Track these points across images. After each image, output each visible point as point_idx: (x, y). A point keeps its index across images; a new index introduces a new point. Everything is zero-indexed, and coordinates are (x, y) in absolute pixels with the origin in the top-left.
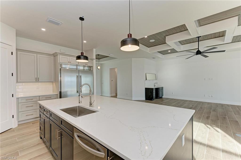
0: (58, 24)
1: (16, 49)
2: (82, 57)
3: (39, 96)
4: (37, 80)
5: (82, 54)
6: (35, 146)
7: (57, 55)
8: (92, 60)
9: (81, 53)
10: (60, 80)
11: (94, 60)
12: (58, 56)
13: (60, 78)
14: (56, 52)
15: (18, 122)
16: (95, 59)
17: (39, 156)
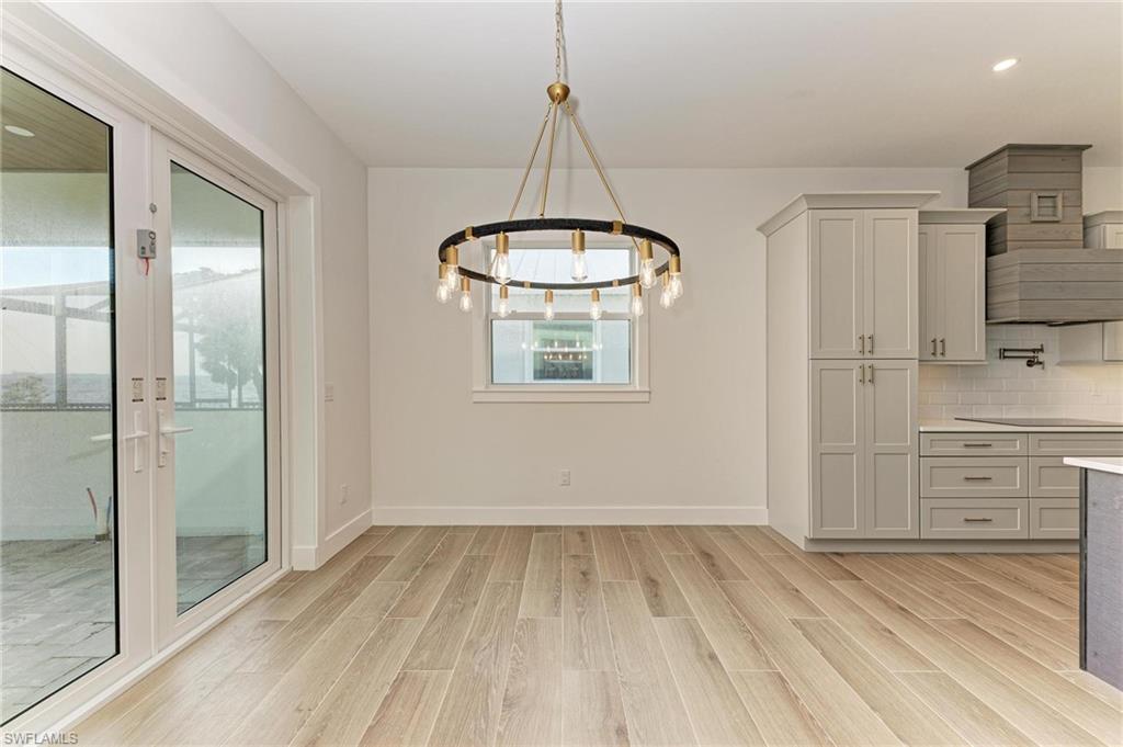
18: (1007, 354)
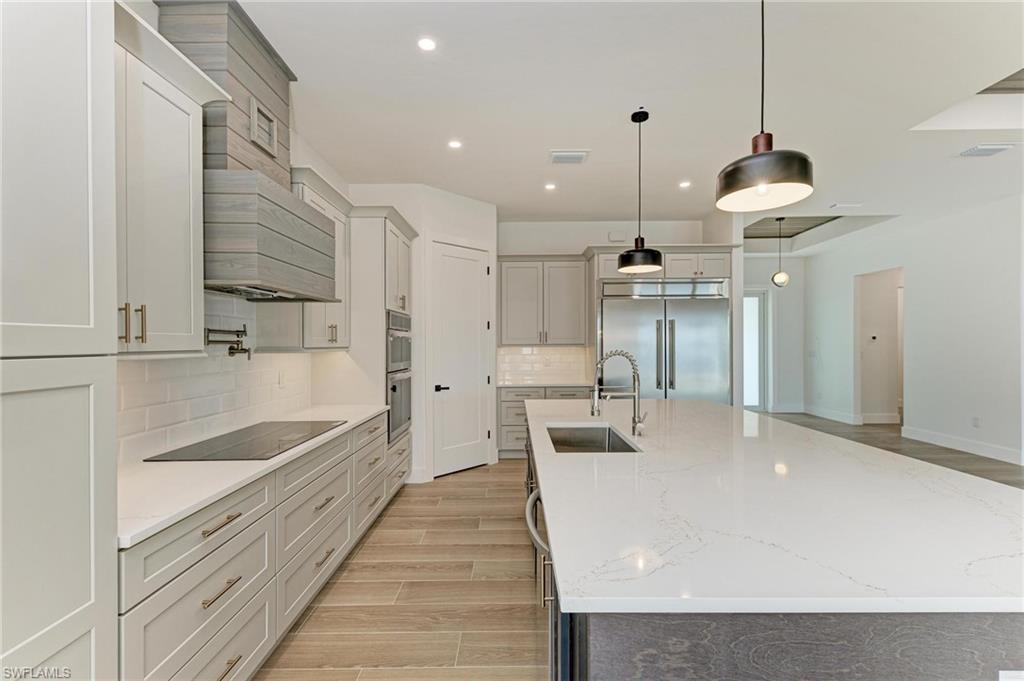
0: (577, 160)
1: (498, 257)
2: (639, 256)
3: (545, 388)
4: (543, 340)
5: (640, 245)
6: (510, 520)
7: (594, 255)
8: (729, 249)
9: (636, 240)
10: (599, 337)
11: (734, 250)
12: (596, 257)
13: (599, 332)
14: (589, 248)
15: (499, 451)
16: (737, 246)
17: (511, 546)
18: (212, 337)
